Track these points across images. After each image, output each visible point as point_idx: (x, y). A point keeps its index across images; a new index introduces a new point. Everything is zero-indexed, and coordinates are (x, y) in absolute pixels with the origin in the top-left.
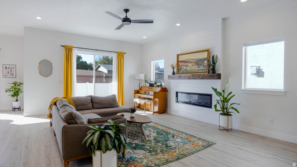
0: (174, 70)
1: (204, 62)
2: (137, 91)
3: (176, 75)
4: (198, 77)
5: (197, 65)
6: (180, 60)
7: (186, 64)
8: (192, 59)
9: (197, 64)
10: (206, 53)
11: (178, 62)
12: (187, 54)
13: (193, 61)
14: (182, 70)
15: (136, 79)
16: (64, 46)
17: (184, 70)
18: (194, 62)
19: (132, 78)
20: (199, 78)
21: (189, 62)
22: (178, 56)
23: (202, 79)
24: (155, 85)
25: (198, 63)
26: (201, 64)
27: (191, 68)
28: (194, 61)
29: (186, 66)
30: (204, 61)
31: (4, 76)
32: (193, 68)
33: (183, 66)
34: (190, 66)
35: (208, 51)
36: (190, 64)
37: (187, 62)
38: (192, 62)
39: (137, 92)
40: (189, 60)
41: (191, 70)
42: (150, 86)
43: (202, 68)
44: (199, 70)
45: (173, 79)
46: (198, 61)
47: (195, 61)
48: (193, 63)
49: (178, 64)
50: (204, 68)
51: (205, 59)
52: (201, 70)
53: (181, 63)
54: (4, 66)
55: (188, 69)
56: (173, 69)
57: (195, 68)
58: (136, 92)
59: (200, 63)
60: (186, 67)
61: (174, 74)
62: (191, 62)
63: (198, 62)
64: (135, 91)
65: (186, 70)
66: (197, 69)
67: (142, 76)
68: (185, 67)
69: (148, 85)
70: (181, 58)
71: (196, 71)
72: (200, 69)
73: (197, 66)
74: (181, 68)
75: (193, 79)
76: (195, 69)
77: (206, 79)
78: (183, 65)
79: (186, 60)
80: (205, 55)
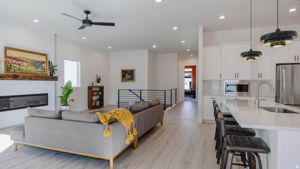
1: (42, 65)
5: (35, 66)
6: (8, 55)
7: (19, 62)
8: (28, 59)
9: (35, 65)
11: (6, 57)
12: (21, 51)
13: (29, 61)
14: (13, 68)
17: (16, 69)
18: (30, 63)
20: (42, 79)
22: (6, 49)
25: (36, 65)
26: (39, 66)
27: (26, 68)
28: (30, 61)
29: (19, 65)
30: (42, 63)
33: (14, 64)
34: (24, 66)
35: (46, 55)
36: (25, 64)
37: (20, 60)
38: (27, 62)
40: (23, 59)
41: (27, 70)
43: (40, 69)
44: (38, 71)
47: (32, 62)
48: (29, 63)
50: (43, 70)
51: (43, 62)
52: (40, 71)
53: (11, 60)
57: (32, 69)
59: (38, 65)
60: (19, 66)
62: (25, 61)
63: (35, 63)
65: (19, 69)
66: (35, 70)
70: (10, 53)
71: (34, 72)
72: (38, 70)
73: (34, 67)
74: (11, 66)
75: (35, 80)
77: (49, 80)
78: (14, 62)
79: (18, 57)
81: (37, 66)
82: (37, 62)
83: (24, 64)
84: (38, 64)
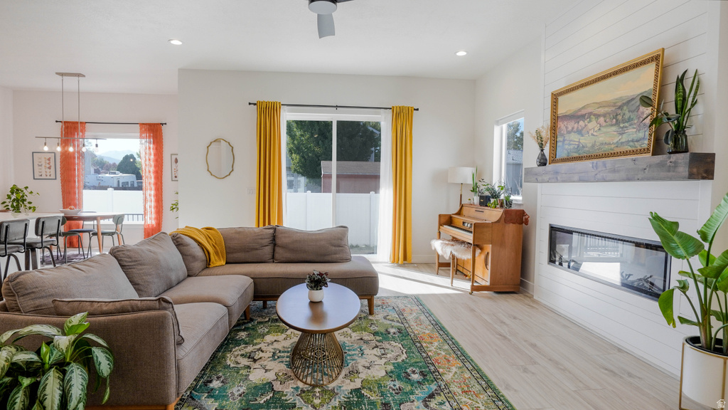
0: (542, 150)
1: (642, 109)
2: (447, 218)
3: (549, 167)
4: (614, 171)
5: (617, 123)
6: (561, 110)
7: (581, 123)
8: (601, 105)
9: (617, 120)
10: (651, 68)
11: (555, 118)
12: (582, 86)
13: (602, 111)
14: (566, 147)
15: (449, 182)
16: (255, 104)
17: (572, 147)
18: (604, 116)
19: (440, 178)
21: (590, 114)
22: (555, 97)
23: (629, 179)
24: (492, 200)
25: (620, 117)
26: (630, 120)
27: (594, 139)
28: (606, 109)
29: (579, 132)
31: (174, 179)
32: (601, 139)
33: (569, 132)
34: (590, 132)
35: (656, 58)
36: (593, 125)
37: (583, 117)
38: (597, 116)
39: (448, 221)
40: (589, 110)
41: (593, 146)
42: (481, 204)
44: (622, 143)
45: (537, 181)
46: (620, 107)
47: (609, 110)
48: (602, 120)
49: (554, 128)
50: (640, 135)
52: (628, 141)
53: (566, 123)
54: (174, 157)
55: (587, 141)
56: (541, 146)
57: (608, 137)
58: (443, 220)
59: (627, 115)
60: (579, 136)
61: (543, 162)
62: (595, 115)
63: (619, 111)
64: (442, 218)
65: (579, 146)
66: (615, 141)
67: (466, 175)
68: (574, 137)
69: (476, 200)
70: (566, 106)
71: (610, 147)
72: (624, 138)
73: (614, 128)
74: (563, 140)
75: (595, 181)
76: (607, 140)
77: (642, 179)
78: (570, 128)
79: (580, 110)
80: (645, 81)
81: (624, 121)
82: (624, 104)
83: (591, 125)
84: (627, 112)
